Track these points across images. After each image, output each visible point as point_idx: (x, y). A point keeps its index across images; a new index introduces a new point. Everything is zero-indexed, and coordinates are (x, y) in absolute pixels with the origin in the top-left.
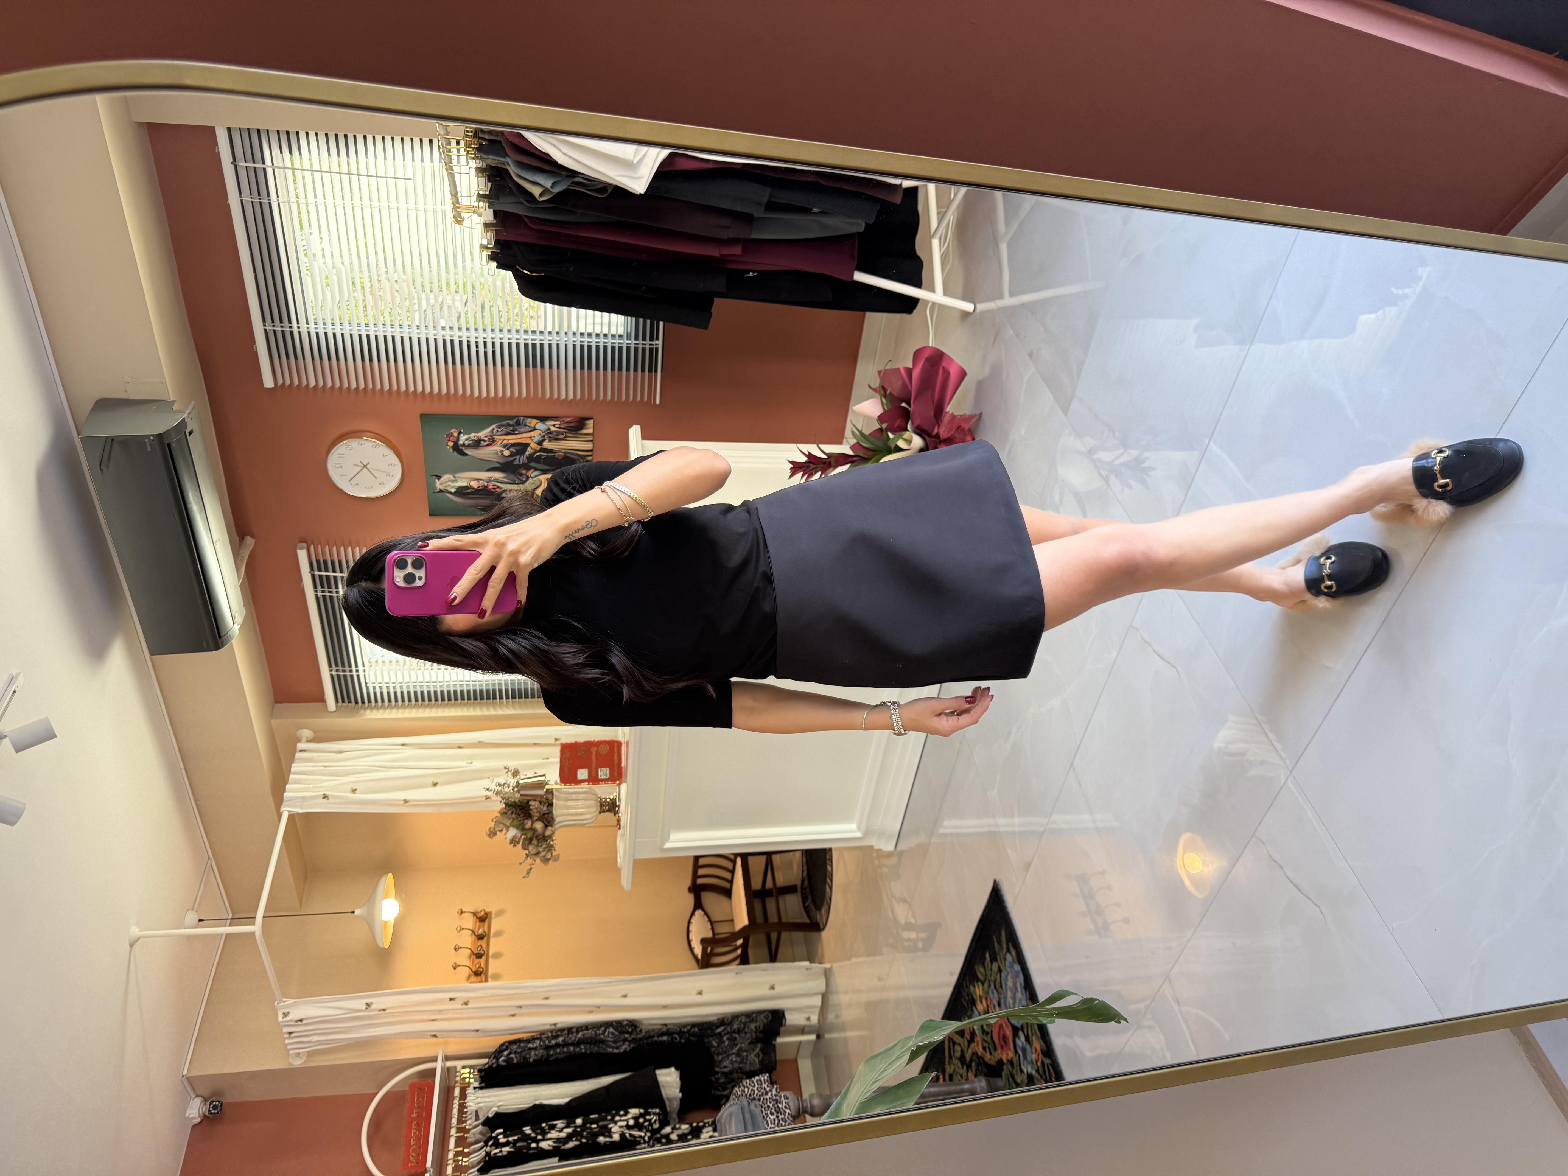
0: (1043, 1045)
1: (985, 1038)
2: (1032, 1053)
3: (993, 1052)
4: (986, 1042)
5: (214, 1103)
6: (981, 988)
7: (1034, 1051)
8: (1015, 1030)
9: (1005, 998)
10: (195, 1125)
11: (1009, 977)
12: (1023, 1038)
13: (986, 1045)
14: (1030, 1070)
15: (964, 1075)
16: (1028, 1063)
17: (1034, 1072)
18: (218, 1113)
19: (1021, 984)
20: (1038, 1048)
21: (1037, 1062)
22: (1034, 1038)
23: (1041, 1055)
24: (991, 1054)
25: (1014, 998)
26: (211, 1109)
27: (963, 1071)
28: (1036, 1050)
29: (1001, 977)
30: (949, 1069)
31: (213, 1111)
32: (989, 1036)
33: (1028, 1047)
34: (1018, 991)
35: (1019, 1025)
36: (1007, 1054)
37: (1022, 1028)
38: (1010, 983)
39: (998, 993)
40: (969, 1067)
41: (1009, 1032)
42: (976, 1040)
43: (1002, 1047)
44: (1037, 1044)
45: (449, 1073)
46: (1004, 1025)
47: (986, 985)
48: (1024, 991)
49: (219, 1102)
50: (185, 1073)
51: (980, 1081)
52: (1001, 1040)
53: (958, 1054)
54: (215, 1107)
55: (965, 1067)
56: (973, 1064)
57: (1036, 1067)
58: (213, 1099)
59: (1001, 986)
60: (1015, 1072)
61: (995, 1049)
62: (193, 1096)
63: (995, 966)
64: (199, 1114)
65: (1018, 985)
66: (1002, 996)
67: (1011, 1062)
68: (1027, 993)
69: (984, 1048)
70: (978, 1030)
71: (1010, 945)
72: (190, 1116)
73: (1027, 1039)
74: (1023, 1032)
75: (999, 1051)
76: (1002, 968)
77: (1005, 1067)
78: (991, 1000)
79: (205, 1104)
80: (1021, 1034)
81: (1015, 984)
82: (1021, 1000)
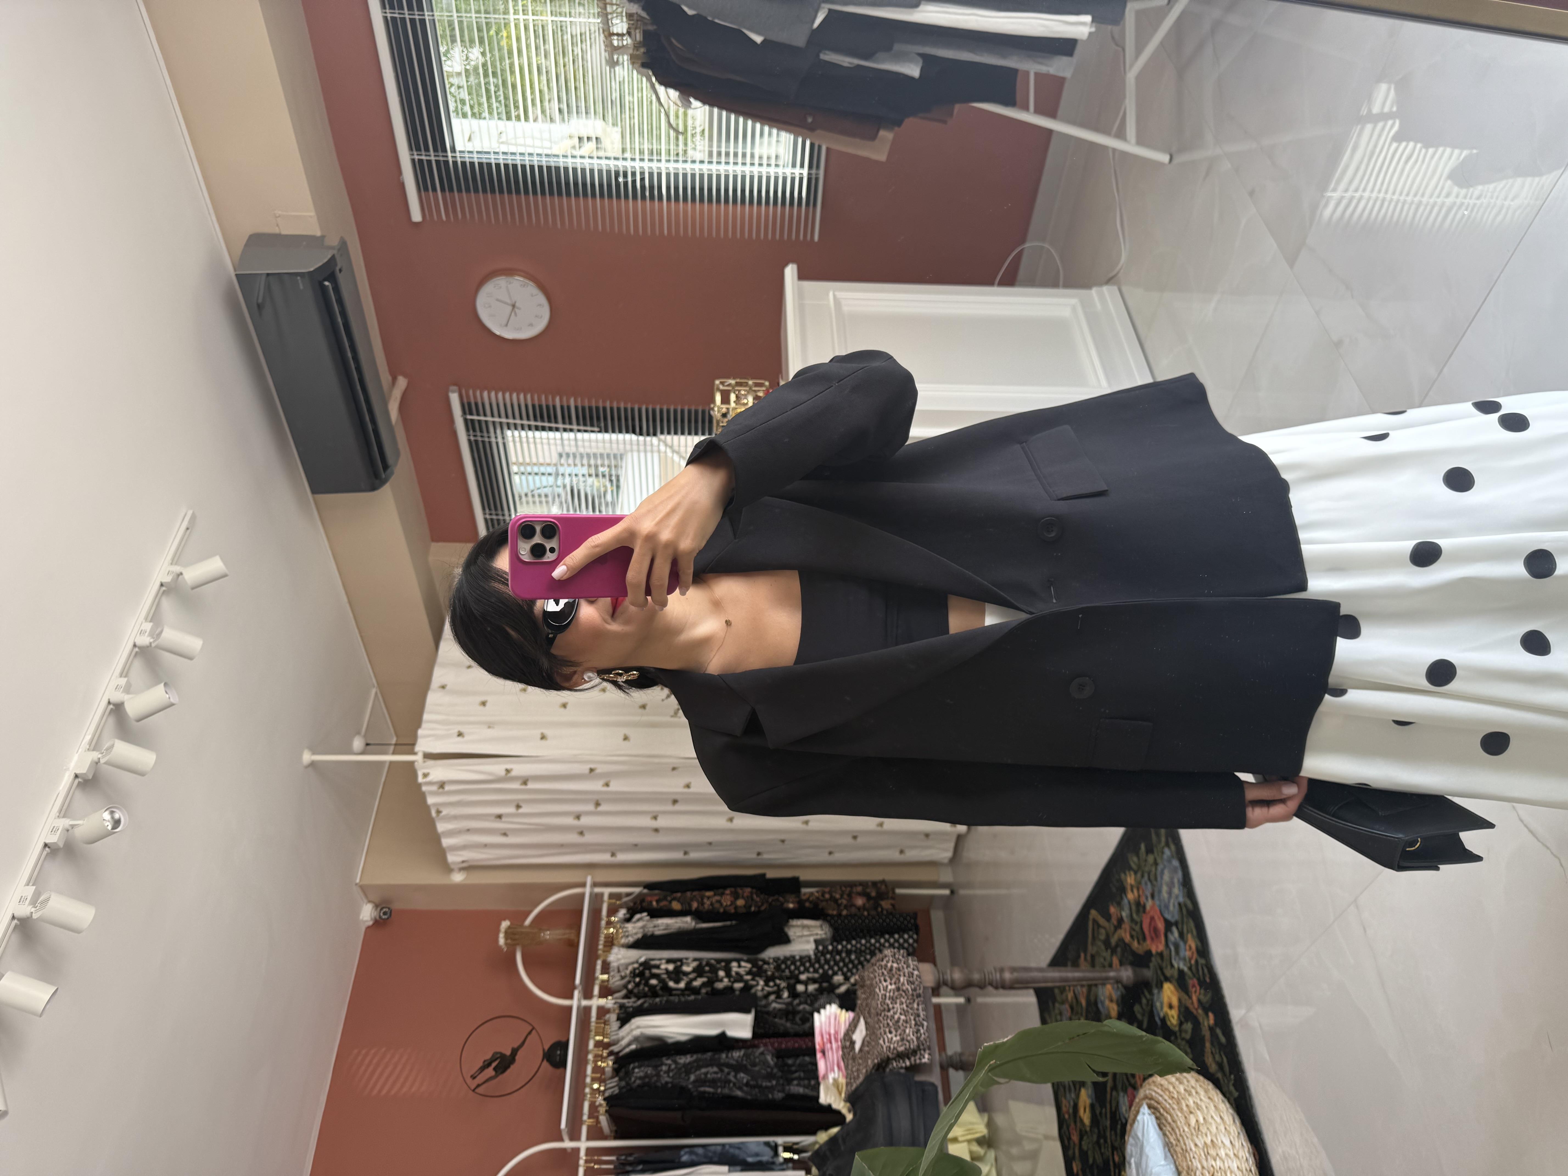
0: (1199, 944)
1: (1134, 926)
2: (1185, 950)
3: (1141, 942)
4: (1134, 930)
5: (384, 910)
6: (1133, 876)
7: (1188, 948)
8: (1168, 925)
9: (1160, 892)
10: (368, 928)
11: (1166, 872)
12: (1176, 934)
13: (1134, 933)
14: (1182, 966)
15: (1108, 958)
16: (1180, 959)
17: (1186, 969)
18: (388, 918)
19: (1179, 881)
20: (1193, 946)
21: (1190, 959)
22: (1189, 936)
23: (1195, 955)
24: (1139, 942)
25: (1170, 893)
26: (382, 914)
27: (1107, 954)
28: (1190, 948)
29: (1156, 869)
30: (1091, 950)
31: (384, 917)
32: (1139, 925)
33: (1182, 944)
34: (1174, 886)
35: (1173, 920)
36: (1157, 947)
37: (1176, 924)
38: (1166, 877)
39: (1152, 885)
40: (1114, 952)
41: (1161, 926)
42: (1123, 926)
43: (1152, 939)
44: (1192, 943)
45: (597, 899)
46: (1156, 918)
47: (1139, 875)
48: (1181, 888)
49: (389, 908)
50: (358, 881)
51: (1127, 970)
52: (1152, 932)
53: (1103, 937)
54: (385, 913)
55: (1109, 951)
56: (1119, 950)
57: (1189, 965)
58: (384, 906)
59: (1156, 879)
60: (1164, 965)
61: (1144, 939)
62: (365, 901)
63: (1151, 858)
64: (371, 919)
65: (1176, 881)
66: (1156, 889)
67: (1161, 955)
68: (1186, 890)
69: (1132, 937)
70: (1127, 917)
71: (1170, 840)
72: (365, 919)
73: (1181, 935)
74: (1177, 928)
75: (1148, 942)
76: (1159, 861)
77: (1153, 959)
78: (1143, 891)
79: (376, 909)
80: (1174, 929)
81: (1172, 879)
82: (1177, 897)
